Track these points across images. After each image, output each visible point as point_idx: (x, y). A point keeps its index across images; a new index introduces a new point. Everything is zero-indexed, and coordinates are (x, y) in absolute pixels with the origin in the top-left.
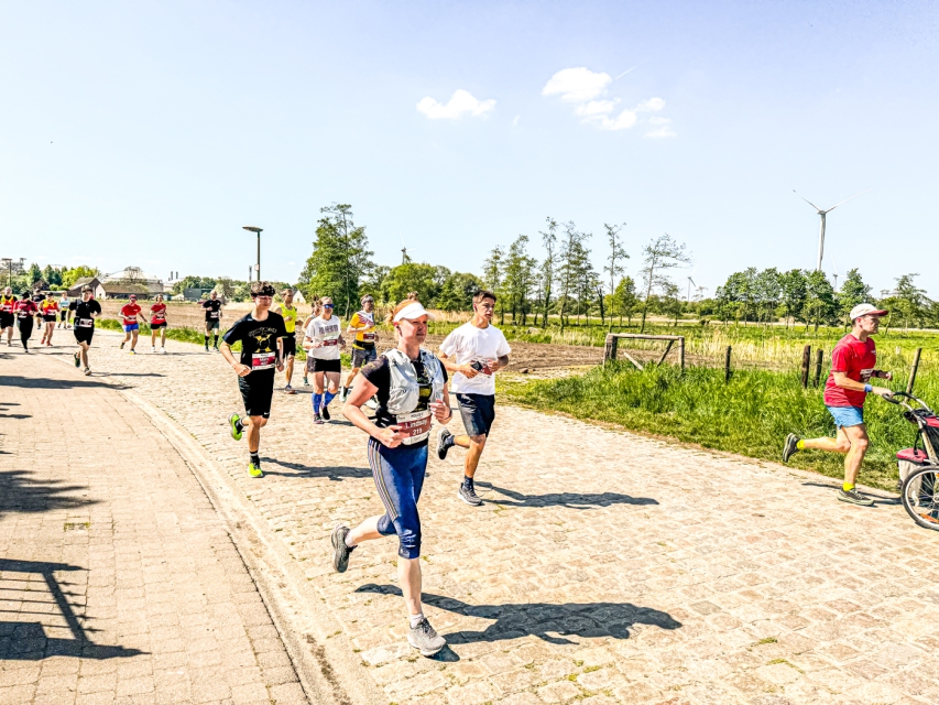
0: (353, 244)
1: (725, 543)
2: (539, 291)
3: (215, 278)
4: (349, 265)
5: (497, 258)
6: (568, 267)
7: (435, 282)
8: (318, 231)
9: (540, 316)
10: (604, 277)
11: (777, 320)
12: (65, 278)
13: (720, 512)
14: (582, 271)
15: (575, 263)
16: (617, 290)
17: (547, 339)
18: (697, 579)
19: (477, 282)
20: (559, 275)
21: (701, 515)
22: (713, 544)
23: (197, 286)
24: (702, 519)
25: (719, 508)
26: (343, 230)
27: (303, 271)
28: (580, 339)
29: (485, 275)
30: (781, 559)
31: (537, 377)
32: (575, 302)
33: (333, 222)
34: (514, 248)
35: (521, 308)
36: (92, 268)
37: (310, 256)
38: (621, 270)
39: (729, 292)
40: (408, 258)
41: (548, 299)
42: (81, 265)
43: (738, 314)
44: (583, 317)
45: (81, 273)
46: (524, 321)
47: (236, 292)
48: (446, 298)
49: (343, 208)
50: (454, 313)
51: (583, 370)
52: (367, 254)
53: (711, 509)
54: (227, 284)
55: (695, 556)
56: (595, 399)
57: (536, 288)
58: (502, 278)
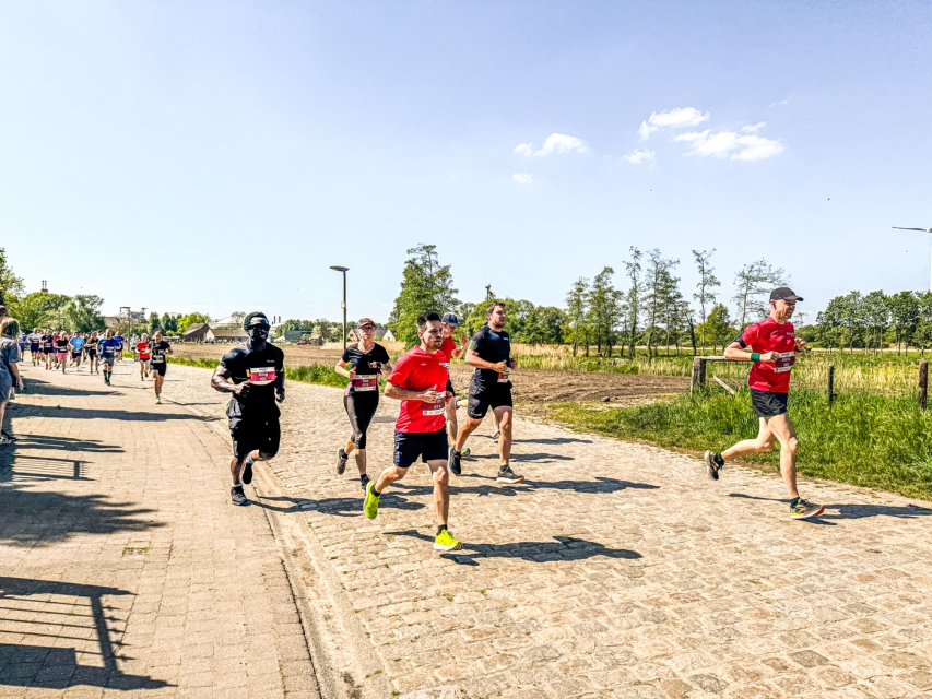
0: (438, 282)
1: (833, 582)
2: (625, 322)
3: (314, 321)
4: (434, 303)
5: (580, 290)
6: (654, 296)
7: (518, 316)
8: (406, 272)
9: (626, 348)
10: (695, 305)
11: (887, 347)
12: (179, 325)
13: (825, 547)
14: (670, 300)
15: (663, 292)
16: (709, 318)
17: (634, 370)
18: (798, 624)
19: (560, 314)
20: (645, 304)
21: (802, 550)
22: (817, 583)
23: (297, 329)
24: (804, 554)
25: (824, 542)
26: (428, 270)
27: (392, 311)
28: (669, 370)
29: (568, 308)
30: (902, 603)
31: (620, 405)
32: (664, 331)
33: (419, 262)
34: (599, 279)
35: (606, 339)
36: (203, 314)
37: (398, 295)
38: (712, 297)
39: (831, 318)
40: (491, 293)
41: (634, 329)
42: (193, 312)
43: (843, 341)
44: (673, 348)
45: (193, 319)
46: (610, 352)
47: (332, 332)
48: (529, 332)
49: (429, 249)
50: (538, 345)
51: (670, 398)
52: (451, 291)
53: (814, 543)
54: (324, 326)
55: (795, 596)
56: (682, 426)
57: (622, 319)
58: (586, 310)
